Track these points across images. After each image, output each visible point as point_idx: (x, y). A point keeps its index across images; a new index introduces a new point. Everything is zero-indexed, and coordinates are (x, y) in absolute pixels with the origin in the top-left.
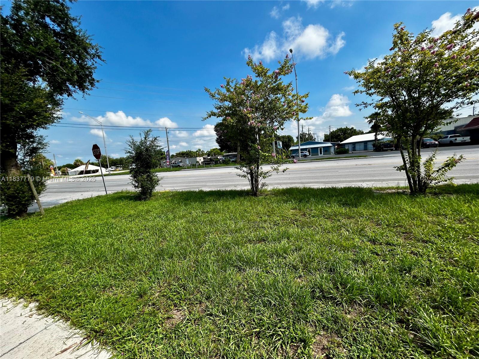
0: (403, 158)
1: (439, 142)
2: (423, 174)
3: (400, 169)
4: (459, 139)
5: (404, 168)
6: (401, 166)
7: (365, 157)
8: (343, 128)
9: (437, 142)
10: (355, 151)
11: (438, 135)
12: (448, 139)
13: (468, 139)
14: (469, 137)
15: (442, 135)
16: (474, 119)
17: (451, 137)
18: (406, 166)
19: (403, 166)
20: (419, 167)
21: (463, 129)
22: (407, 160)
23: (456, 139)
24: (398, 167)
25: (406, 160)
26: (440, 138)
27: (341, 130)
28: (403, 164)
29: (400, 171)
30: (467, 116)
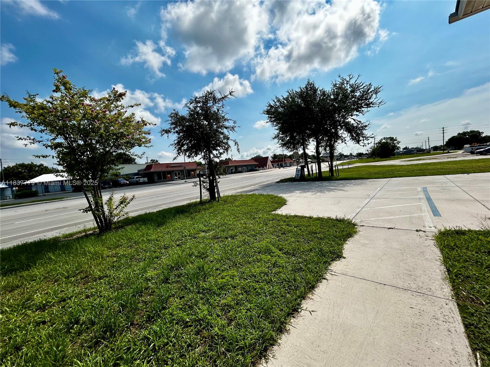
0: (88, 200)
1: (129, 182)
2: (107, 213)
3: (86, 211)
4: (142, 180)
5: (89, 209)
6: (87, 208)
7: (61, 199)
8: (26, 163)
9: (128, 182)
10: (49, 192)
11: (128, 176)
12: (135, 179)
13: (146, 179)
14: (146, 178)
15: (130, 176)
16: (147, 165)
17: (137, 178)
18: (91, 207)
19: (89, 207)
20: (102, 207)
21: (142, 172)
22: (92, 201)
23: (139, 180)
24: (83, 210)
25: (90, 201)
26: (130, 178)
27: (23, 166)
28: (89, 205)
29: (87, 212)
30: (144, 163)
